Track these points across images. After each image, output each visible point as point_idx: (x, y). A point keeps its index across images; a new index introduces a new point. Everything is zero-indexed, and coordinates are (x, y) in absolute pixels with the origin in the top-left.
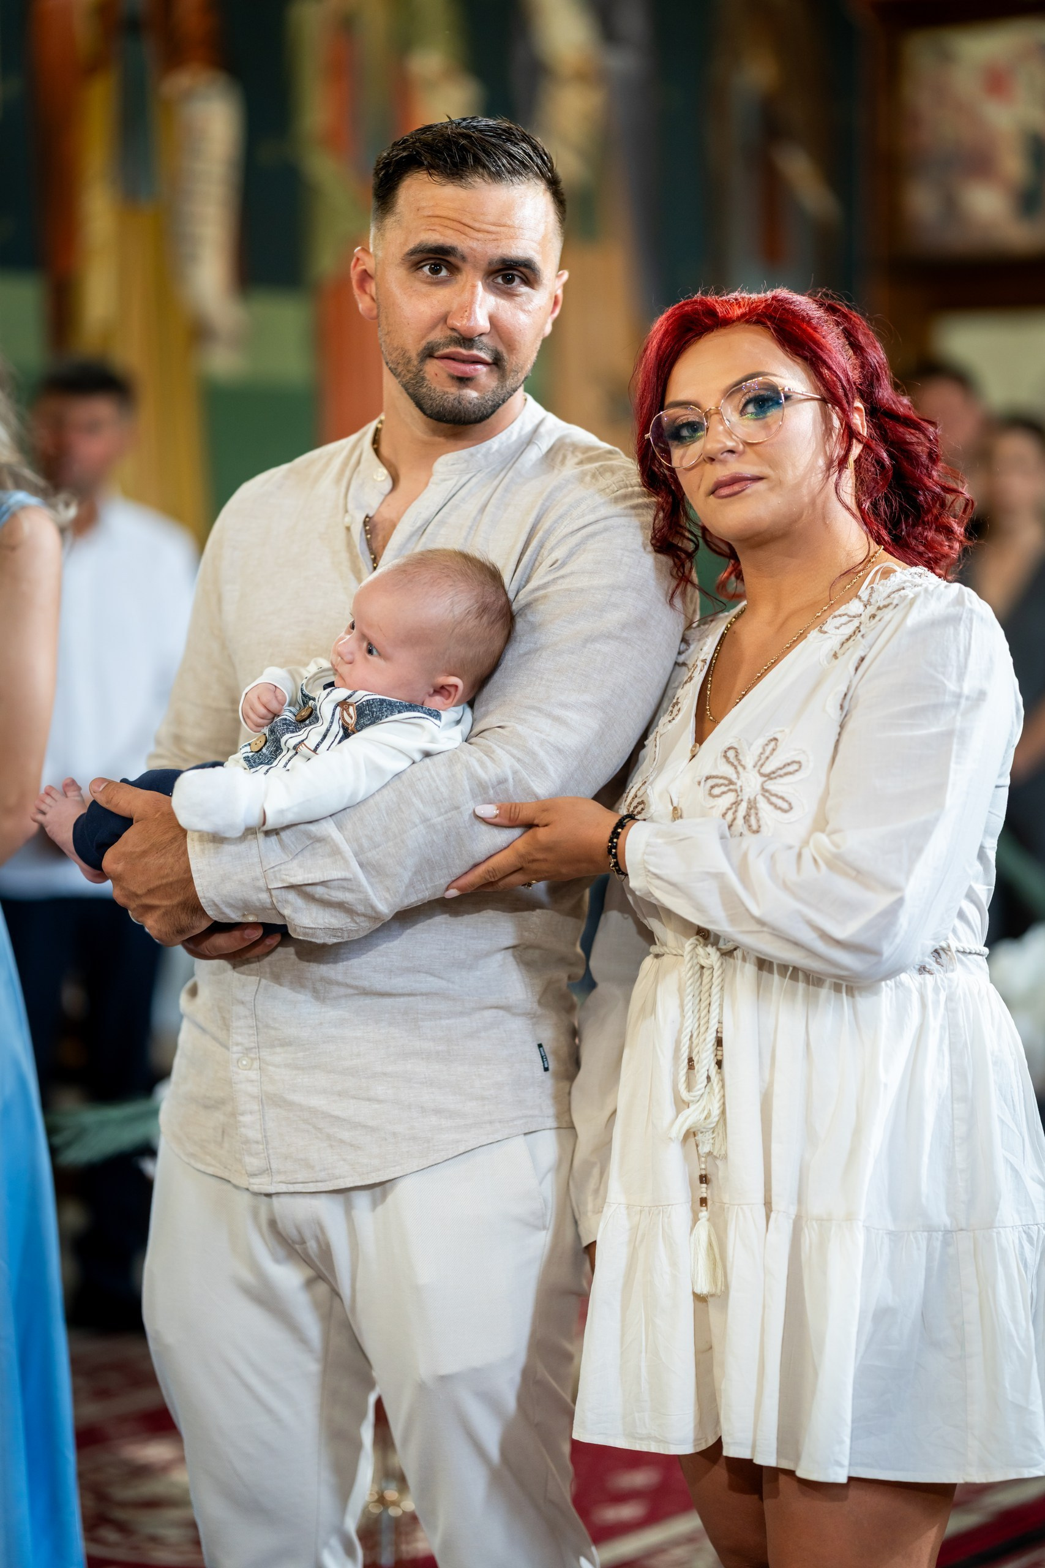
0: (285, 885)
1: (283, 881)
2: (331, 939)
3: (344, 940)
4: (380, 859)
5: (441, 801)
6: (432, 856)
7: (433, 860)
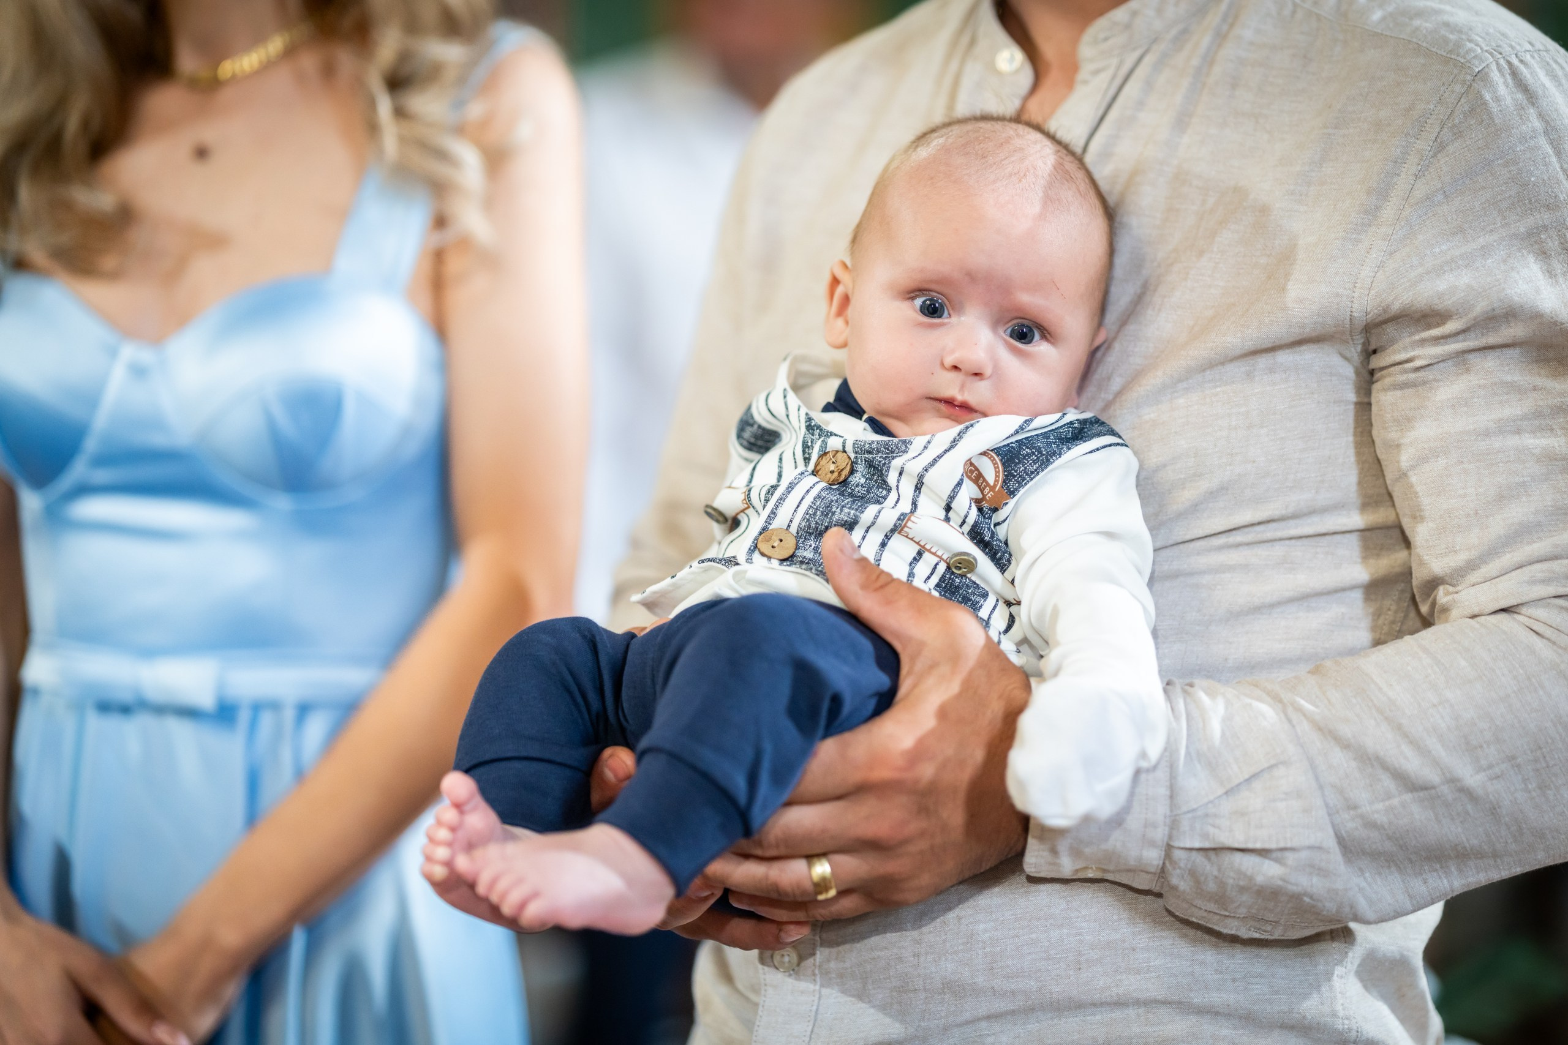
0: (1207, 845)
1: (1205, 836)
2: (1250, 933)
3: (1272, 938)
4: (1356, 829)
5: (1481, 747)
6: (1464, 839)
7: (1467, 845)
